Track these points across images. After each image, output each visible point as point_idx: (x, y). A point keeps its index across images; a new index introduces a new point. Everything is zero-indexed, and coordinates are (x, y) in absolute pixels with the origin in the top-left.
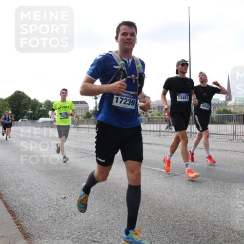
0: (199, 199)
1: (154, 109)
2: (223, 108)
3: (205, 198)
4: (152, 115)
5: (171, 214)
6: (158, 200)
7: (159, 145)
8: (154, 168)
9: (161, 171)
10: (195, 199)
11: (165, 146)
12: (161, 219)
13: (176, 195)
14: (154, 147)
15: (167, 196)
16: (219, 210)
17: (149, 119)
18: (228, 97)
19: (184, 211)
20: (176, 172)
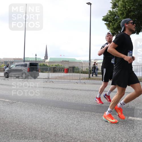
0: (27, 116)
1: (2, 63)
2: (43, 63)
3: (31, 115)
5: (10, 126)
10: (25, 116)
13: (14, 115)
18: (46, 57)
19: (19, 124)
20: (14, 101)
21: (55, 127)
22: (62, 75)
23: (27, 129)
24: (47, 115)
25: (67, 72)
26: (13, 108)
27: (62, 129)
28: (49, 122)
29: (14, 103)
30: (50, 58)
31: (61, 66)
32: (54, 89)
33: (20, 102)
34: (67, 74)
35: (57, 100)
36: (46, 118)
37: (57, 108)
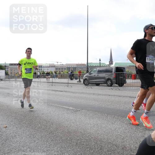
1: (65, 69)
3: (96, 124)
4: (64, 73)
5: (75, 135)
6: (67, 127)
7: (68, 92)
8: (65, 107)
9: (69, 109)
10: (90, 125)
11: (71, 93)
12: (69, 139)
13: (78, 123)
14: (64, 93)
15: (73, 124)
16: (105, 132)
17: (61, 75)
18: (111, 62)
19: (83, 133)
20: (78, 109)
21: (123, 139)
22: (130, 82)
23: (92, 140)
24: (114, 125)
25: (135, 79)
26: (78, 117)
27: (130, 142)
28: (116, 134)
29: (78, 111)
30: (115, 63)
31: (128, 71)
32: (121, 97)
33: (84, 111)
34: (135, 80)
35: (125, 109)
36: (113, 129)
37: (124, 118)
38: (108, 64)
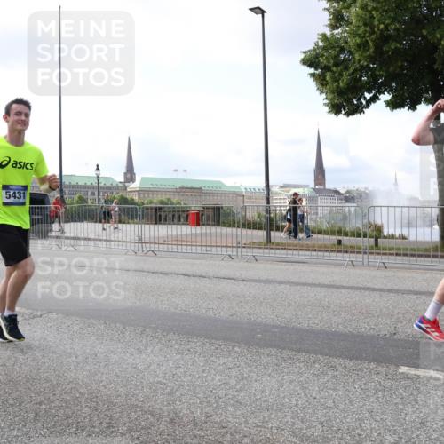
0: (80, 357)
2: (120, 194)
3: (91, 355)
12: (11, 402)
16: (118, 376)
18: (129, 175)
19: (55, 382)
22: (184, 233)
32: (160, 275)
38: (123, 180)
